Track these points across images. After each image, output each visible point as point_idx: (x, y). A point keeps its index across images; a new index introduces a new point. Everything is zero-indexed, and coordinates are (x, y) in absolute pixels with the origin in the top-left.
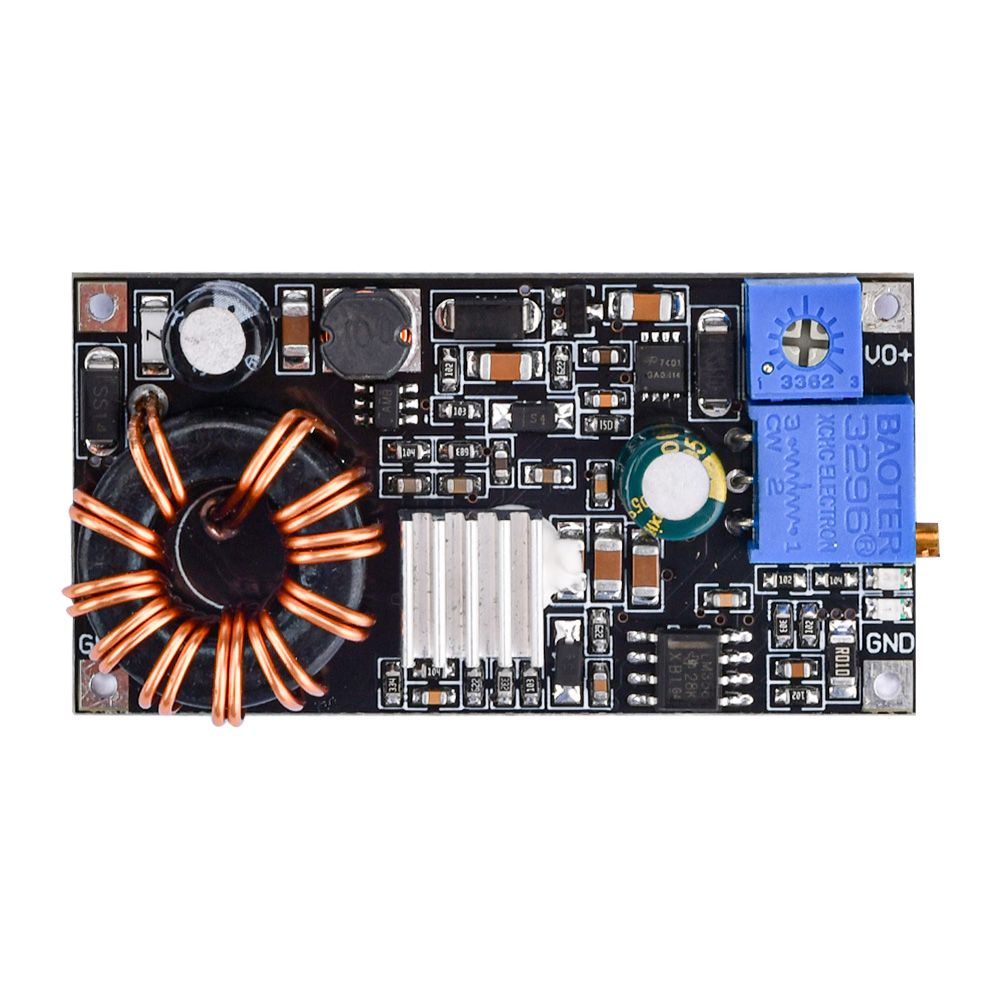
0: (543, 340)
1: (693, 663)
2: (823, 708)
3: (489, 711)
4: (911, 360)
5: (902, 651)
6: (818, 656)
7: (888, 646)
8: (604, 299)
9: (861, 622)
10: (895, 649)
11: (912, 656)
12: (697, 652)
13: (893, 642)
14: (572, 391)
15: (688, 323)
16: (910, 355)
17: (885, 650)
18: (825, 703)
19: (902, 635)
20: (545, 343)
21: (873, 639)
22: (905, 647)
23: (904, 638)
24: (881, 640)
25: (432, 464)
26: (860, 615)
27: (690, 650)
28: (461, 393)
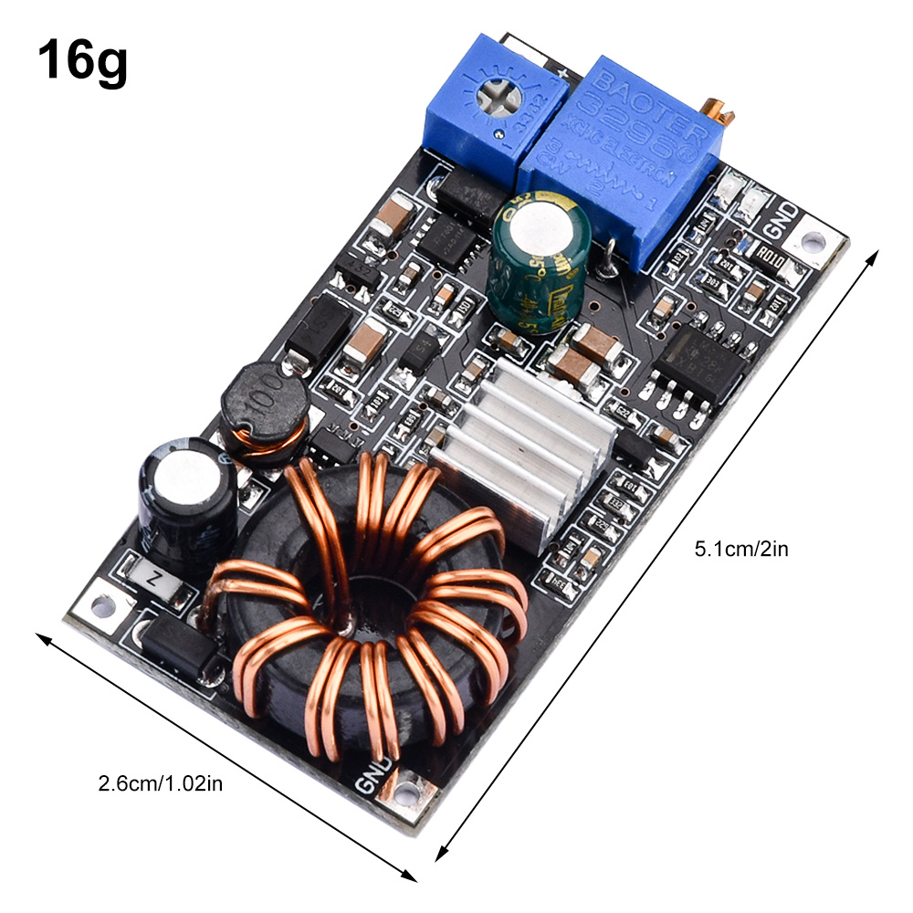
0: (364, 313)
1: (695, 353)
2: (799, 298)
3: (630, 532)
4: (569, 72)
5: (793, 216)
6: (754, 276)
7: (782, 223)
8: (364, 252)
9: (750, 230)
10: (787, 220)
11: (802, 213)
12: (688, 345)
13: (782, 218)
14: (420, 318)
15: (427, 206)
16: (565, 70)
17: (784, 228)
18: (795, 294)
19: (781, 209)
20: (367, 313)
21: (769, 230)
22: (792, 213)
23: (784, 208)
24: (774, 225)
25: (404, 451)
26: (743, 228)
27: (683, 349)
28: (363, 396)
